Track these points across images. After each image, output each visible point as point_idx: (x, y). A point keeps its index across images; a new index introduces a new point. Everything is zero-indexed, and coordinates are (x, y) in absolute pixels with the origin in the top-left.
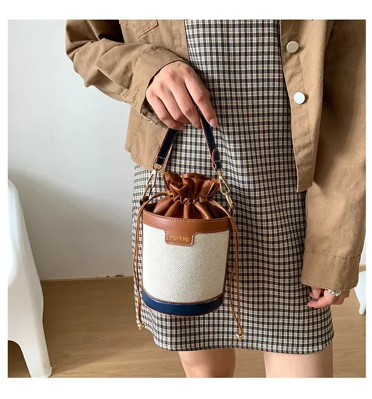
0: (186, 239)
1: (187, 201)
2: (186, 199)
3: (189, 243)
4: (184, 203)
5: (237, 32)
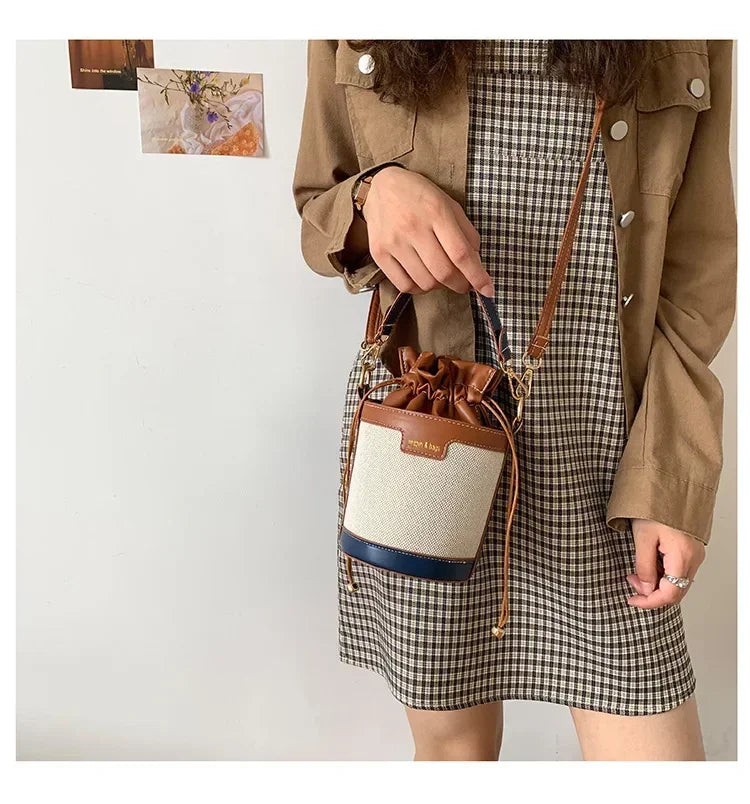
0: (435, 449)
1: (439, 395)
2: (439, 391)
3: (440, 456)
4: (434, 399)
5: (540, 190)
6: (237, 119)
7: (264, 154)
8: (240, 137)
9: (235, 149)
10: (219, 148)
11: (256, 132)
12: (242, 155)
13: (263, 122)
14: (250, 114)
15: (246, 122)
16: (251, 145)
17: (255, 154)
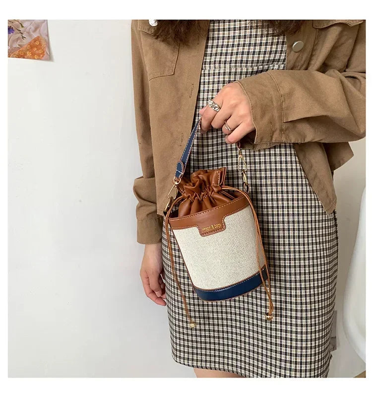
2: (202, 193)
3: (222, 228)
6: (28, 33)
7: (50, 58)
8: (32, 46)
9: (29, 54)
10: (17, 53)
11: (43, 43)
12: (34, 59)
13: (48, 35)
14: (38, 31)
15: (35, 35)
16: (40, 51)
17: (43, 58)
